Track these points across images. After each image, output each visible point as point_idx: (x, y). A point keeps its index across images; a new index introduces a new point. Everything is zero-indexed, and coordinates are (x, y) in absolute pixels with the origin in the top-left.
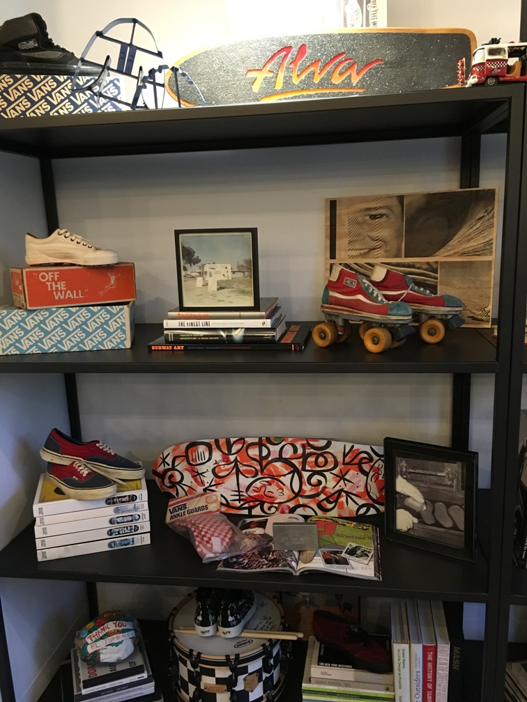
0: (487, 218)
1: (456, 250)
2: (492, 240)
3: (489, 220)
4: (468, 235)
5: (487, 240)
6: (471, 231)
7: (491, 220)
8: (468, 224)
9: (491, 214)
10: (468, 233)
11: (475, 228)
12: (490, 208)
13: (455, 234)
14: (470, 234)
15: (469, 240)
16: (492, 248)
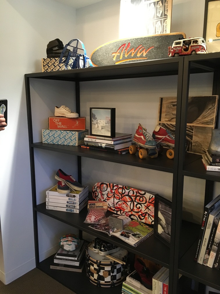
0: (212, 108)
1: (200, 122)
2: (214, 118)
3: (213, 109)
4: (205, 116)
5: (212, 118)
6: (206, 114)
7: (214, 110)
8: (206, 110)
9: (214, 107)
10: (205, 115)
11: (208, 112)
12: (214, 104)
13: (200, 115)
14: (206, 115)
15: (205, 118)
16: (213, 122)
